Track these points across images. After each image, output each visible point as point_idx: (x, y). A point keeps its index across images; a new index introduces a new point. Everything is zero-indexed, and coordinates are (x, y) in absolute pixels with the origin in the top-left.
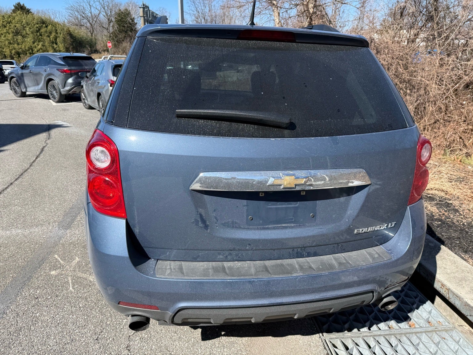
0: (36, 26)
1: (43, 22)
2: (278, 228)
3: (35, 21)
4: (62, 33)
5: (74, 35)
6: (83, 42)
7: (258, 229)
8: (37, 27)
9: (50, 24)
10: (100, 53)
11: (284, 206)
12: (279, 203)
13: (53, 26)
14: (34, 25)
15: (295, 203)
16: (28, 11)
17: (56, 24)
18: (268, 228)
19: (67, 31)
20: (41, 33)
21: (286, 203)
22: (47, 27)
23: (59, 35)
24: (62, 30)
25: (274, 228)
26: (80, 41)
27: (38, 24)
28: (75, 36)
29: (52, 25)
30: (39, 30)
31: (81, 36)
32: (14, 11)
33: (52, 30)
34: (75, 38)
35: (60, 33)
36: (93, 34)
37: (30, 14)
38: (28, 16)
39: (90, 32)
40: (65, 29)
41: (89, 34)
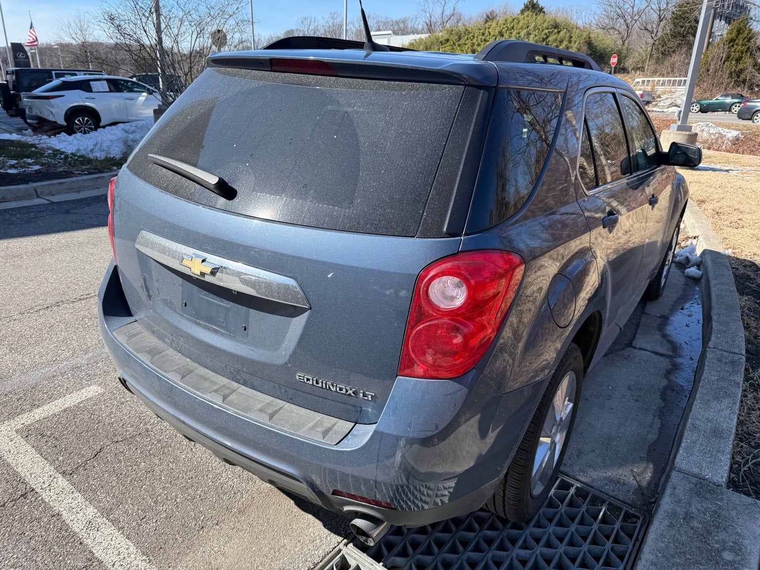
0: (544, 32)
1: (556, 26)
2: (208, 329)
3: (545, 25)
4: (578, 42)
5: (595, 44)
6: (606, 55)
7: (190, 320)
8: (546, 34)
9: (564, 29)
10: (628, 73)
11: (215, 301)
12: (211, 295)
13: (569, 31)
14: (543, 30)
15: (227, 302)
16: (541, 10)
17: (573, 28)
18: (199, 324)
19: (585, 39)
20: (549, 41)
21: (219, 299)
22: (559, 32)
23: (572, 44)
24: (578, 37)
25: (205, 327)
26: (602, 54)
27: (547, 29)
28: (596, 46)
29: (567, 29)
30: (547, 37)
31: (605, 45)
32: (522, 12)
33: (565, 37)
34: (595, 48)
35: (575, 42)
36: (626, 41)
37: (542, 14)
38: (539, 18)
39: (622, 38)
40: (585, 34)
41: (620, 42)
